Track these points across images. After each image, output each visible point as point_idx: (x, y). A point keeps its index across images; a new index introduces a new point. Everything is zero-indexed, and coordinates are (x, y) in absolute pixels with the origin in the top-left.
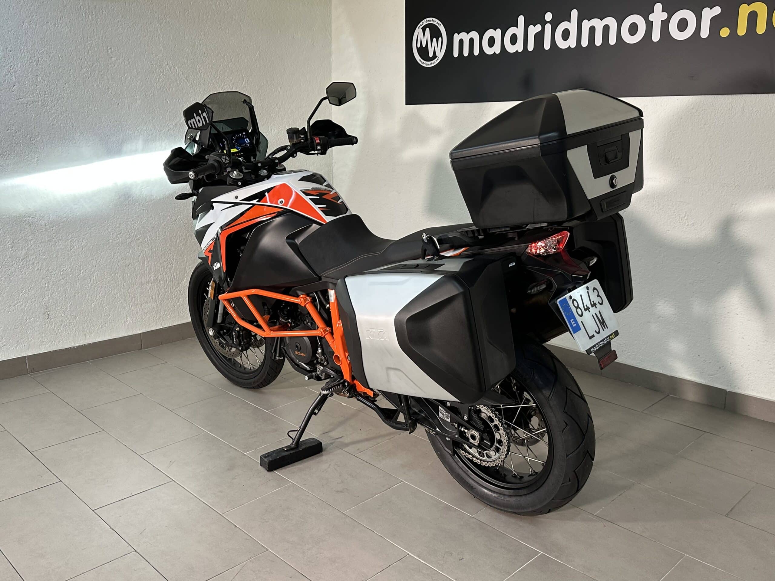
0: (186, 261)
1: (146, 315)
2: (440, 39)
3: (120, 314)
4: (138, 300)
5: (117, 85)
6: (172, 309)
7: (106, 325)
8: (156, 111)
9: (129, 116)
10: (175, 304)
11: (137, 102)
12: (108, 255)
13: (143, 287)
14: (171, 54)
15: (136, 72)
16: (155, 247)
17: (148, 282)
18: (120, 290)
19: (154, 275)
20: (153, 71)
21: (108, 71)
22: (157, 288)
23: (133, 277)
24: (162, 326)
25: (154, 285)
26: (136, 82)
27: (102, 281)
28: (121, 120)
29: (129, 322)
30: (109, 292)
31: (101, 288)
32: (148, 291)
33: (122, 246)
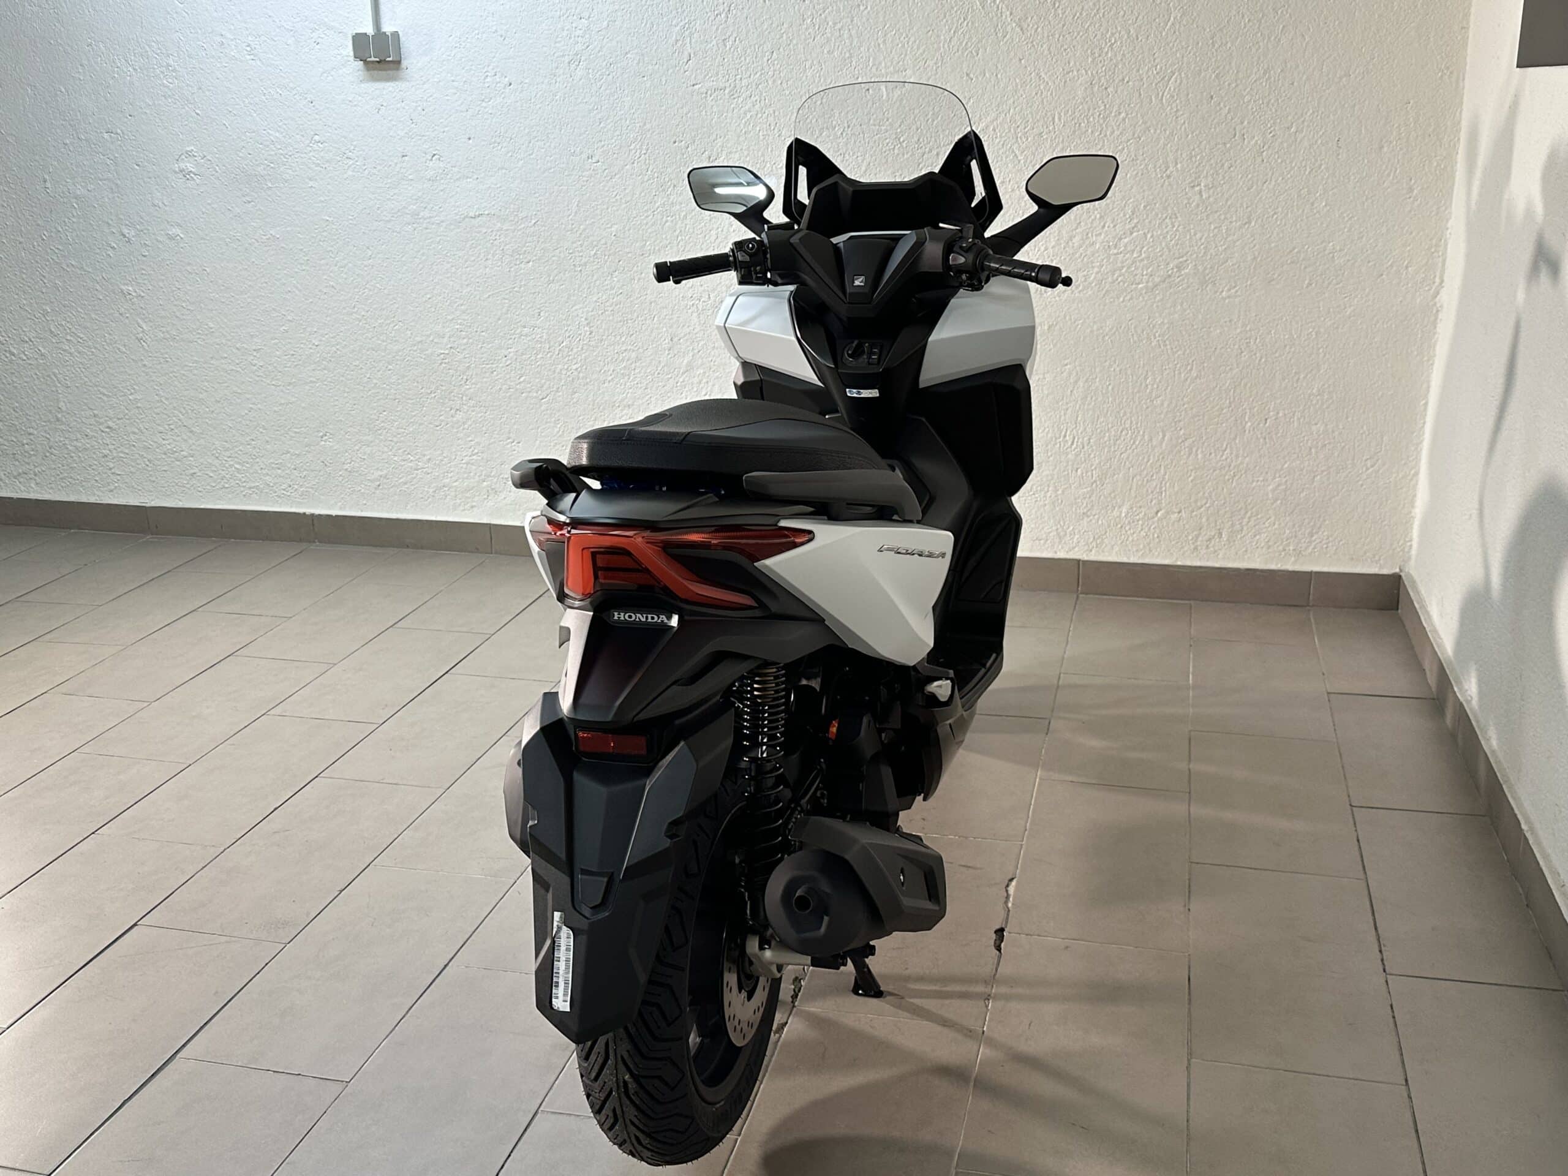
5: (868, 50)
26: (906, 39)
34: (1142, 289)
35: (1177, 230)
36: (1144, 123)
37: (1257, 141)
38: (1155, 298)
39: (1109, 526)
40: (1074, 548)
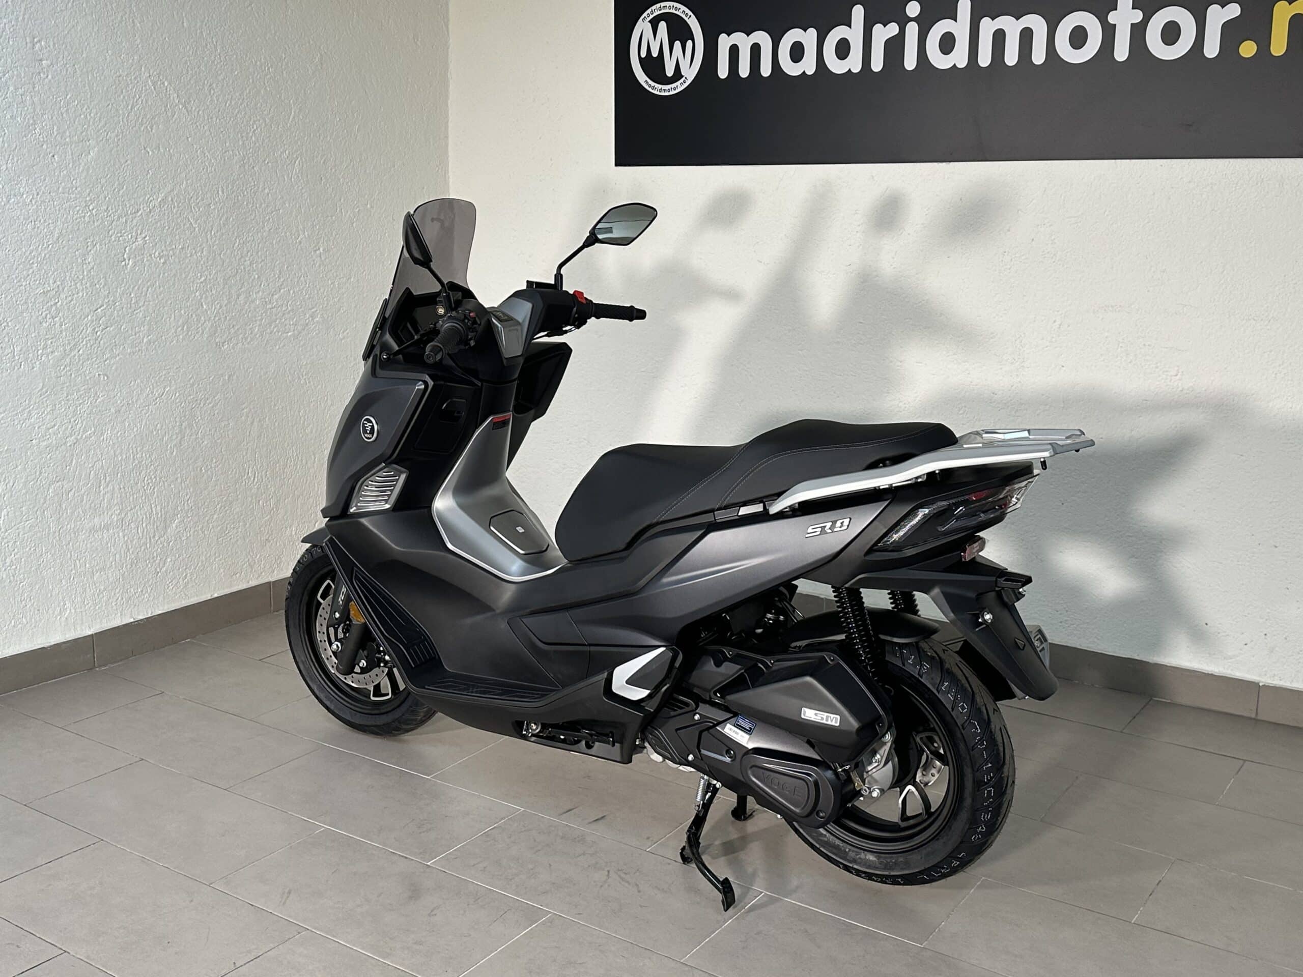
0: (179, 480)
1: (101, 596)
2: (689, 44)
3: (51, 596)
4: (87, 565)
5: (52, 118)
6: (151, 580)
7: (24, 620)
8: (126, 171)
9: (74, 183)
10: (158, 570)
11: (89, 153)
12: (30, 471)
13: (96, 536)
14: (156, 54)
15: (88, 91)
16: (121, 454)
17: (107, 527)
18: (53, 545)
19: (119, 511)
20: (122, 92)
21: (34, 88)
22: (124, 537)
23: (78, 516)
24: (132, 617)
25: (118, 533)
26: (88, 110)
27: (16, 527)
28: (59, 188)
29: (68, 611)
30: (30, 549)
31: (15, 542)
32: (108, 544)
33: (58, 452)
34: (290, 336)
35: (309, 287)
36: (282, 198)
37: (350, 215)
38: (300, 343)
39: (285, 545)
40: (261, 573)
